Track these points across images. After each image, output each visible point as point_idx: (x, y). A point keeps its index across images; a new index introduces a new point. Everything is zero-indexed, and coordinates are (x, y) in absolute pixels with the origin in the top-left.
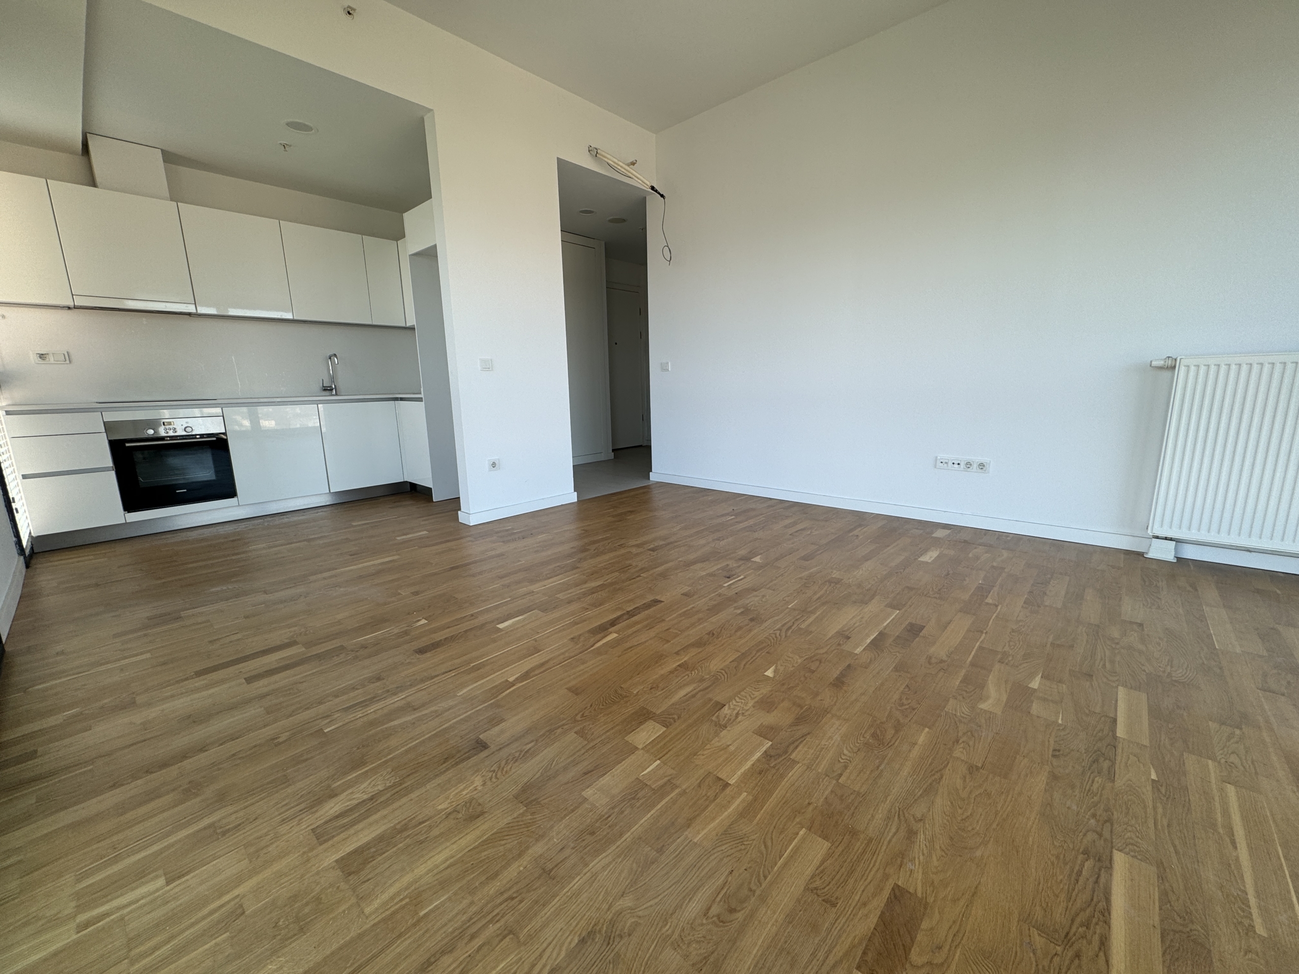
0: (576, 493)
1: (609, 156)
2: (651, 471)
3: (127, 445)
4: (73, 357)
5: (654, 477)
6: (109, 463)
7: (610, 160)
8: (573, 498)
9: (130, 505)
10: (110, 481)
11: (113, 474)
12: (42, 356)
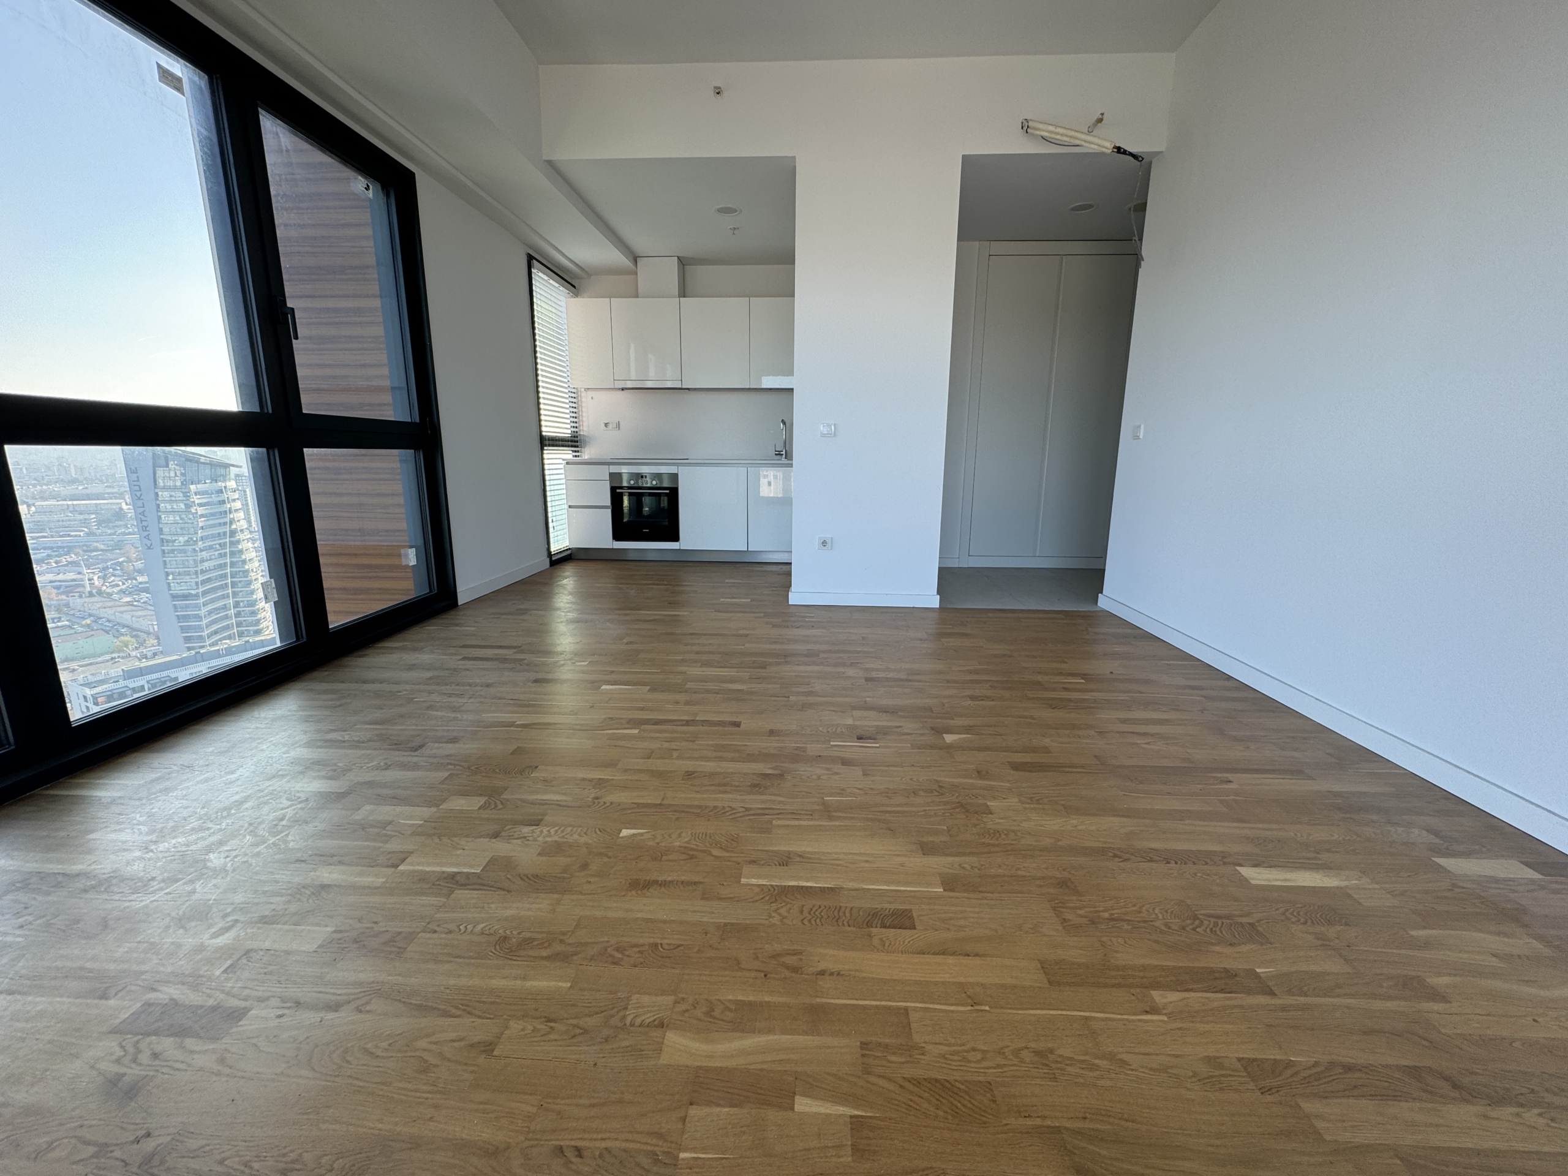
0: (938, 596)
1: (1041, 126)
2: (1102, 593)
3: (618, 491)
4: (621, 426)
5: (1103, 602)
6: (609, 503)
7: (1043, 131)
8: (934, 601)
9: (617, 537)
10: (606, 517)
11: (609, 511)
12: (606, 425)
